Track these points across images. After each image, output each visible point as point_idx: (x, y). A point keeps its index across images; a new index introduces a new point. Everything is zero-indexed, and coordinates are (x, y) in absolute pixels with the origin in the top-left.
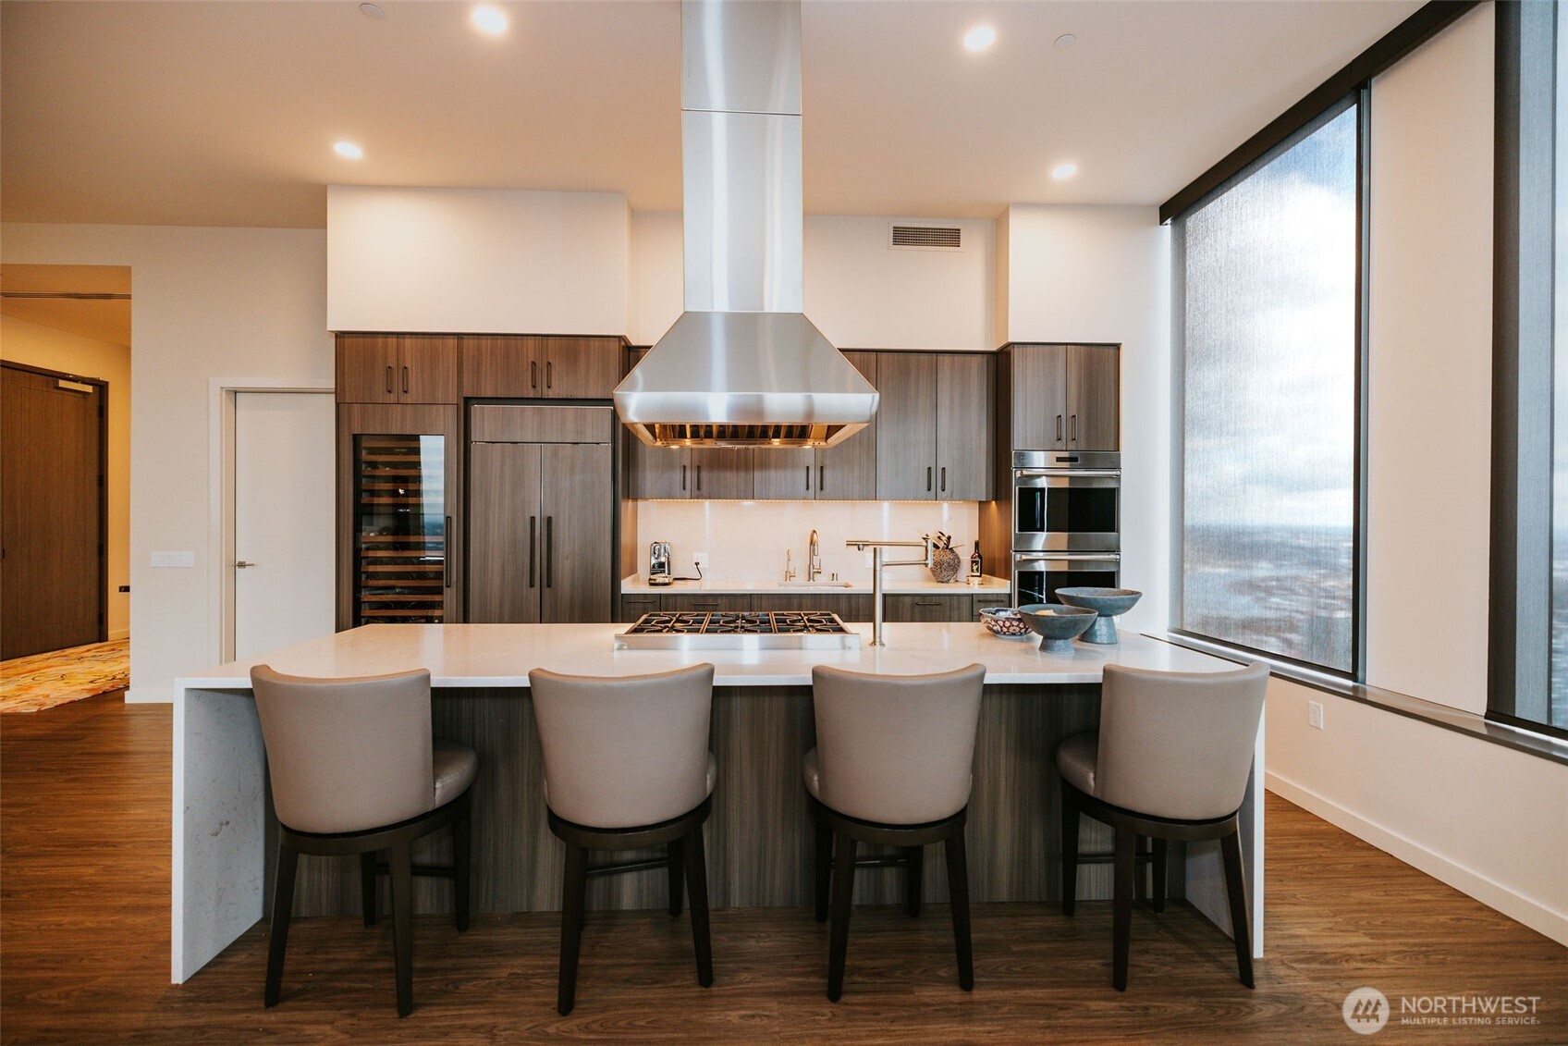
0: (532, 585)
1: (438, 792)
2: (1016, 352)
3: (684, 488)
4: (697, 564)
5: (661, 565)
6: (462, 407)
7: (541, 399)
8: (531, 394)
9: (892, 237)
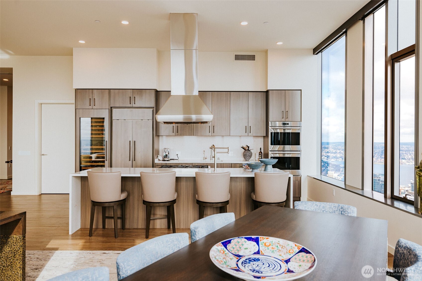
0: (130, 160)
1: (122, 196)
2: (270, 92)
3: (173, 132)
4: (177, 155)
5: (167, 155)
6: (110, 109)
7: (132, 107)
8: (130, 106)
9: (235, 58)
